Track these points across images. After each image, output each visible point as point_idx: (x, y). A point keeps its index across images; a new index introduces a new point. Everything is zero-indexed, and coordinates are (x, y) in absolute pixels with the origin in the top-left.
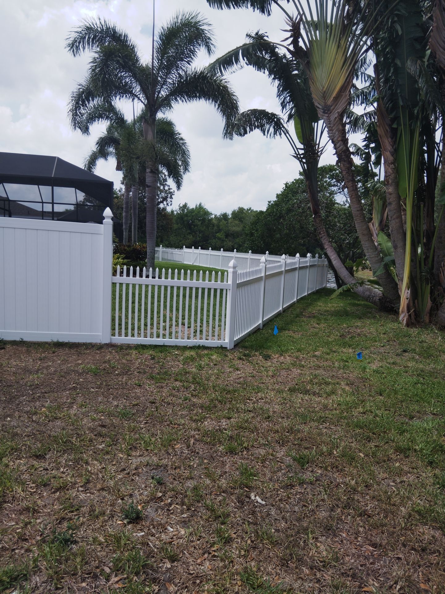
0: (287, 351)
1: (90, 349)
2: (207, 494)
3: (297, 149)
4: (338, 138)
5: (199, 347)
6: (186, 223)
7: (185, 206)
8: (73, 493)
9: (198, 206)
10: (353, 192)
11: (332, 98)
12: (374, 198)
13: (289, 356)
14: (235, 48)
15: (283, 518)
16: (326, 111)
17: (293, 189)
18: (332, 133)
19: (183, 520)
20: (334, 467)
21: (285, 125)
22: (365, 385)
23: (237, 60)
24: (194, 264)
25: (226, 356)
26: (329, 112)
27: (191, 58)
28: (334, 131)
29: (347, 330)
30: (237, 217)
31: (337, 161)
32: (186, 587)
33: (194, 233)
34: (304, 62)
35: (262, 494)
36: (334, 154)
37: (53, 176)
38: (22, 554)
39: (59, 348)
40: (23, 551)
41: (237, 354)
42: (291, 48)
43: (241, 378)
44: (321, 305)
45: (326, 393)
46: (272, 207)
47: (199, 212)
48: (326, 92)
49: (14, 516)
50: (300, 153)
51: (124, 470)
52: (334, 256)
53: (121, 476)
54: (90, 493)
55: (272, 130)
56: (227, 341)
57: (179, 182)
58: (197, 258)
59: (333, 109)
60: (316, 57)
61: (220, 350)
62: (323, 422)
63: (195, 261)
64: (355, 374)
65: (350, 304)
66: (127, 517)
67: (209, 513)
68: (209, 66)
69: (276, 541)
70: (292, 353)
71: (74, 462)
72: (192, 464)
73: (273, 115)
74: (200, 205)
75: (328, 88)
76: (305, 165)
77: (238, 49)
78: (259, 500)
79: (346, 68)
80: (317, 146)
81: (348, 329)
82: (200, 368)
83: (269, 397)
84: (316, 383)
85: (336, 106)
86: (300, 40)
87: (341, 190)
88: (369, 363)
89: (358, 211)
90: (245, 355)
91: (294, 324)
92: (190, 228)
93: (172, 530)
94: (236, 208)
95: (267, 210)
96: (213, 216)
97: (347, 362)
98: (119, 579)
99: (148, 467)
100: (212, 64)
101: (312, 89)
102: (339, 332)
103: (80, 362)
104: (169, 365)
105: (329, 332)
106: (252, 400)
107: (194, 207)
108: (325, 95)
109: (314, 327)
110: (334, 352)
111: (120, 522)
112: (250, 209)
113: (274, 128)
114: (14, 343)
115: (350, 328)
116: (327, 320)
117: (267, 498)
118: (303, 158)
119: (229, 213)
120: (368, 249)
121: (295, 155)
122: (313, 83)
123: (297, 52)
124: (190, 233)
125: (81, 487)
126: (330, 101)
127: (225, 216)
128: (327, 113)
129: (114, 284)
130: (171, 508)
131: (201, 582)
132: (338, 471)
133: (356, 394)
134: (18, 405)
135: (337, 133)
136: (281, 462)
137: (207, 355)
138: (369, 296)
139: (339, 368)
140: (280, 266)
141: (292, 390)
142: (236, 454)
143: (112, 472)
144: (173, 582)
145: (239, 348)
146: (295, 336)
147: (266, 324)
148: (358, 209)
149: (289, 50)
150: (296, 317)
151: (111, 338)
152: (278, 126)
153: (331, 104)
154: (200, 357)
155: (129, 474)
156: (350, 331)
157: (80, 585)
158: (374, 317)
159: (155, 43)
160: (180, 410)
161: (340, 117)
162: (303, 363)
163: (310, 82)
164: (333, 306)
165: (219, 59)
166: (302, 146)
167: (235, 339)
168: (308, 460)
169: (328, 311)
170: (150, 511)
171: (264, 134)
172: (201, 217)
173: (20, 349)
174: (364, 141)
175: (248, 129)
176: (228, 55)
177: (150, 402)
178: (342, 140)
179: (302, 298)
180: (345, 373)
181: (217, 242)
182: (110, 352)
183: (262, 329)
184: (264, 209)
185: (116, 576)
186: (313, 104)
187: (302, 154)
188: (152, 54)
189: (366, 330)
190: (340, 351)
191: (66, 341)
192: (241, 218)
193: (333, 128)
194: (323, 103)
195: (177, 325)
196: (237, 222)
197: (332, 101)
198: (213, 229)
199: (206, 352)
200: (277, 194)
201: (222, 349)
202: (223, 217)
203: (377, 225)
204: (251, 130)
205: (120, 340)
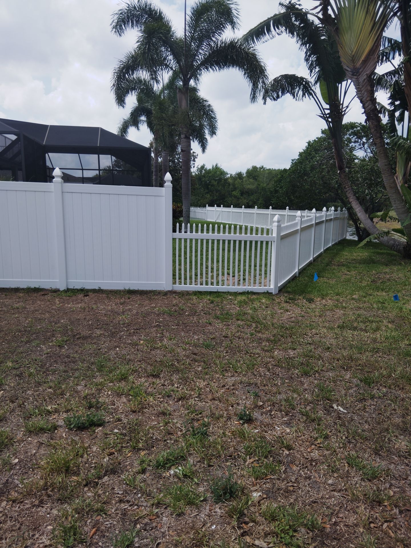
0: (327, 295)
1: (157, 295)
2: (297, 405)
3: (324, 109)
4: (367, 98)
5: (248, 293)
6: (203, 183)
7: (203, 167)
8: (191, 402)
9: (214, 167)
10: (381, 148)
11: (361, 62)
12: (398, 153)
13: (330, 299)
14: (267, 18)
15: (366, 422)
16: (355, 74)
17: (316, 147)
18: (360, 94)
19: (285, 422)
20: (396, 386)
21: (313, 88)
22: (405, 323)
23: (269, 30)
24: (217, 221)
25: (274, 300)
26: (358, 74)
27: (222, 30)
28: (363, 92)
29: (376, 276)
30: (251, 176)
31: (366, 119)
32: (306, 467)
33: (211, 193)
34: (333, 28)
35: (343, 405)
36: (363, 113)
37: (98, 145)
38: (173, 444)
39: (132, 295)
40: (173, 442)
41: (283, 298)
42: (320, 15)
43: (292, 317)
44: (347, 255)
45: (373, 329)
46: (297, 164)
47: (216, 173)
48: (355, 56)
49: (153, 418)
50: (326, 113)
51: (224, 386)
52: (359, 208)
53: (223, 391)
54: (205, 402)
55: (301, 93)
56: (272, 287)
57: (204, 145)
58: (219, 215)
59: (362, 71)
60: (345, 23)
61: (267, 295)
62: (376, 352)
63: (217, 219)
64: (394, 313)
65: (374, 253)
66: (241, 419)
67: (305, 418)
68: (243, 37)
69: (365, 438)
70: (332, 297)
71: (183, 380)
72: (276, 382)
73: (302, 78)
74: (216, 165)
75: (357, 52)
76: (331, 124)
77: (270, 20)
78: (342, 409)
79: (375, 32)
80: (341, 106)
81: (378, 275)
82: (255, 310)
83: (323, 333)
84: (361, 322)
85: (364, 68)
86: (329, 8)
87: (362, 146)
88: (404, 304)
89: (386, 165)
90: (290, 299)
91: (326, 272)
92: (208, 188)
93: (279, 429)
94: (250, 167)
95: (292, 167)
96: (229, 176)
97: (384, 303)
98: (253, 460)
99: (242, 384)
100: (245, 35)
101: (341, 53)
102: (370, 278)
103: (153, 305)
104: (227, 308)
105: (361, 278)
106: (308, 335)
107: (211, 168)
108: (354, 59)
109: (346, 274)
110: (370, 295)
111: (237, 423)
112: (263, 167)
113: (303, 90)
114: (94, 291)
115: (379, 274)
116: (356, 268)
117: (347, 408)
118: (329, 117)
119: (244, 171)
120: (395, 201)
121: (322, 115)
122: (342, 48)
123: (326, 19)
124: (207, 193)
125: (196, 397)
126: (359, 64)
127: (240, 175)
128: (355, 75)
129: (174, 240)
130: (272, 414)
131: (316, 464)
132: (400, 389)
133: (399, 330)
134: (120, 338)
135: (366, 93)
136: (349, 383)
137: (257, 299)
138: (393, 245)
139: (378, 309)
140: (311, 220)
141: (341, 327)
142: (310, 376)
143: (215, 387)
144: (295, 463)
145: (283, 293)
146: (331, 282)
147: (302, 272)
148: (386, 164)
149: (319, 18)
150: (327, 266)
151: (173, 286)
152: (307, 89)
153: (359, 67)
154: (252, 301)
155: (229, 389)
156: (380, 276)
157: (225, 464)
158: (400, 264)
159: (187, 17)
160: (250, 343)
161: (368, 79)
162: (344, 305)
163: (339, 47)
164: (359, 255)
165: (252, 30)
166: (328, 107)
167: (279, 286)
168: (374, 381)
169: (355, 260)
170: (256, 415)
171: (294, 97)
172: (217, 177)
173: (101, 296)
174: (389, 99)
175: (280, 94)
176: (260, 26)
177: (224, 337)
178: (370, 100)
179: (327, 249)
180: (385, 313)
181: (233, 200)
182: (175, 298)
183: (299, 277)
184: (288, 167)
185: (250, 459)
186: (342, 67)
187: (328, 114)
188: (184, 28)
189: (395, 275)
190: (375, 294)
191: (136, 289)
192: (255, 176)
193: (362, 89)
194: (351, 66)
195: (223, 274)
196: (251, 180)
197: (361, 64)
198: (229, 188)
199: (254, 297)
200: (300, 152)
201: (268, 294)
202: (238, 176)
203: (400, 178)
204: (283, 93)
205: (180, 287)
